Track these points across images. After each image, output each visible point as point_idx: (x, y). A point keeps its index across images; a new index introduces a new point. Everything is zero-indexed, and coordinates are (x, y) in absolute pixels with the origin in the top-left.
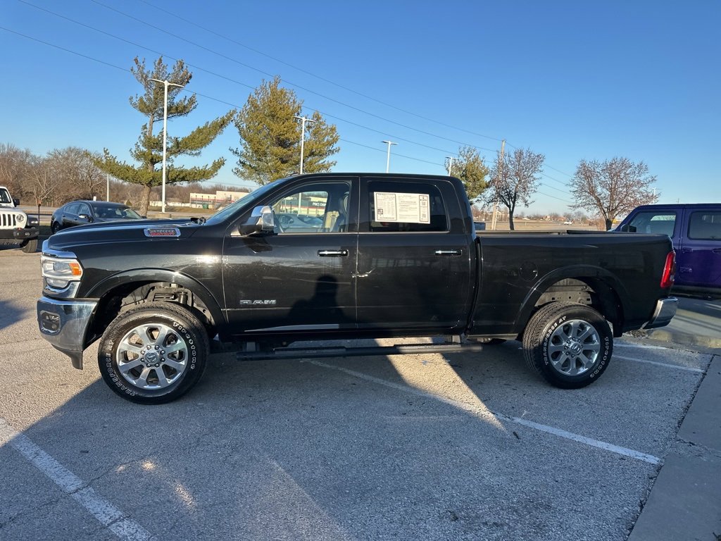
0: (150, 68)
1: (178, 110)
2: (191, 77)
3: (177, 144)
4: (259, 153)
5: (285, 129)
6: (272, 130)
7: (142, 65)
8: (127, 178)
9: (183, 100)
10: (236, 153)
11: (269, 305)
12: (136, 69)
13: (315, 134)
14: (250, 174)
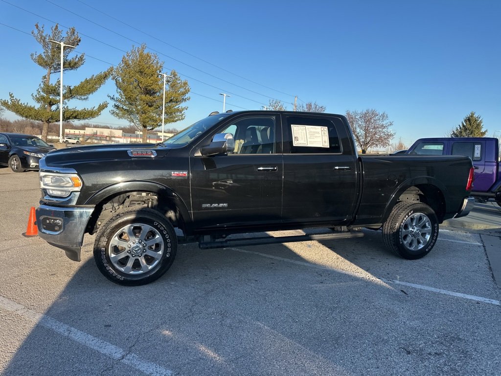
0: (48, 32)
1: (71, 66)
2: (80, 41)
3: (70, 91)
4: (131, 100)
5: (151, 82)
6: (141, 83)
7: (41, 29)
8: (30, 116)
9: (74, 57)
10: (113, 99)
11: (223, 208)
12: (36, 32)
13: (172, 87)
14: (124, 114)
